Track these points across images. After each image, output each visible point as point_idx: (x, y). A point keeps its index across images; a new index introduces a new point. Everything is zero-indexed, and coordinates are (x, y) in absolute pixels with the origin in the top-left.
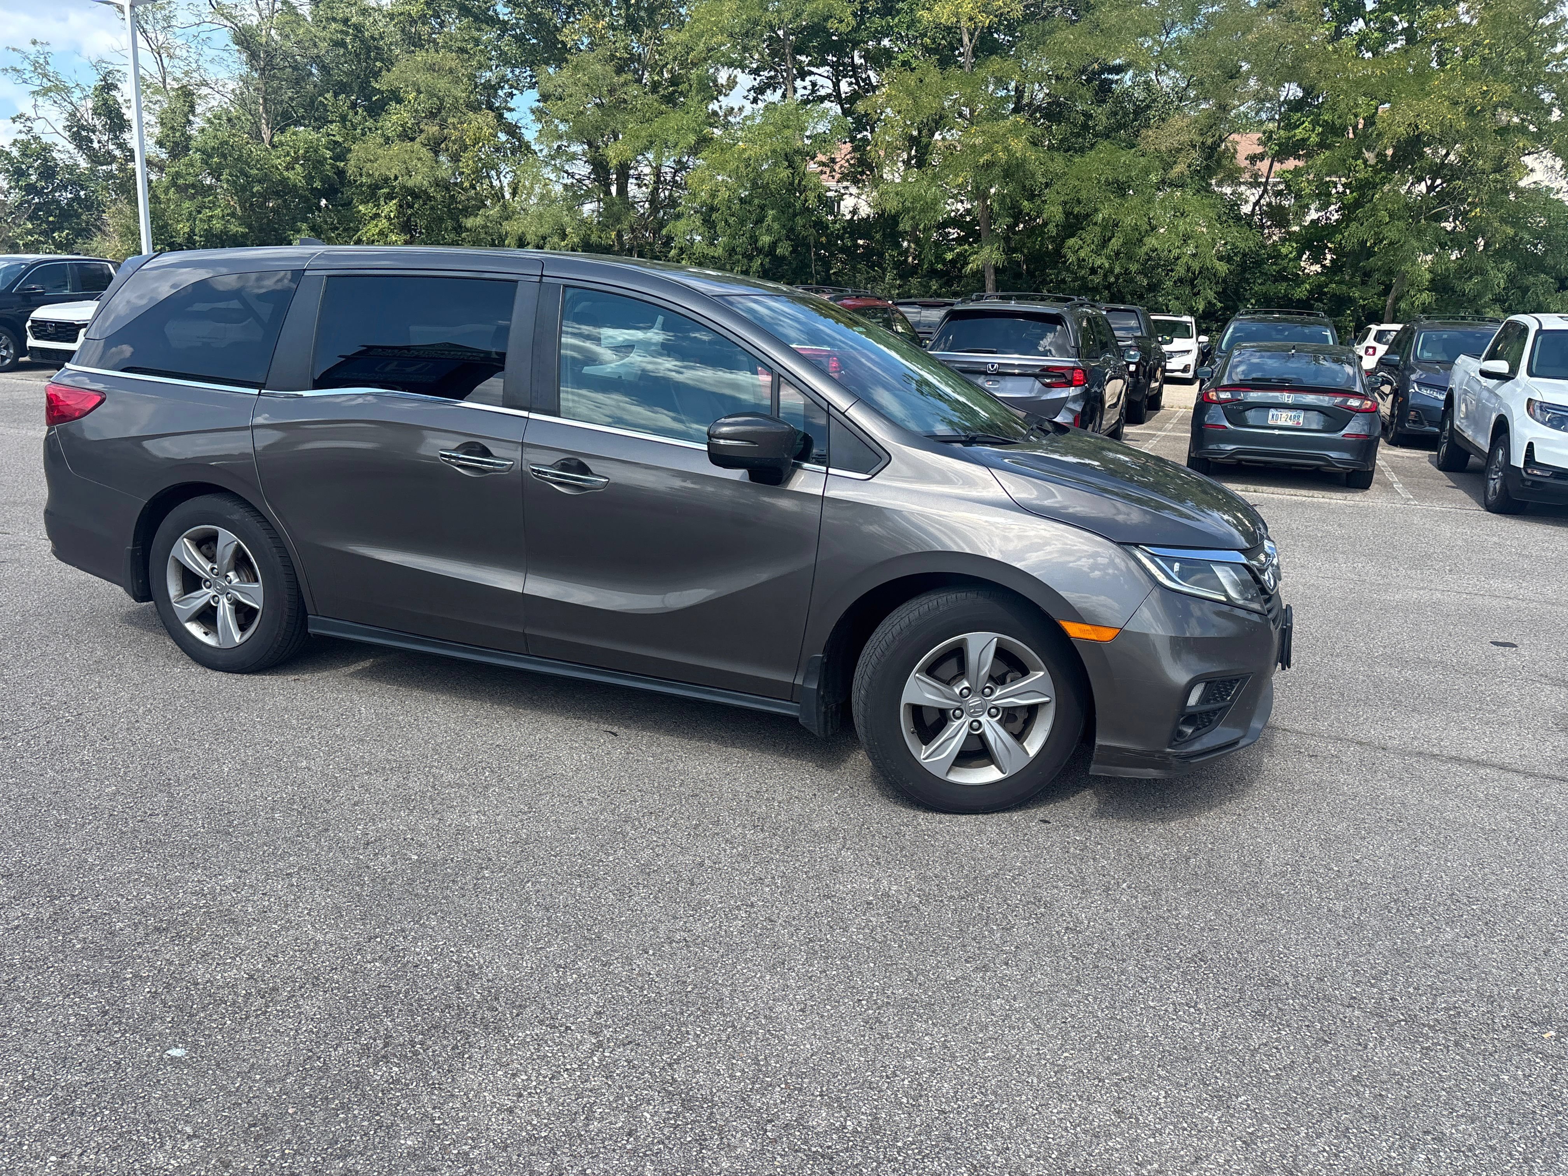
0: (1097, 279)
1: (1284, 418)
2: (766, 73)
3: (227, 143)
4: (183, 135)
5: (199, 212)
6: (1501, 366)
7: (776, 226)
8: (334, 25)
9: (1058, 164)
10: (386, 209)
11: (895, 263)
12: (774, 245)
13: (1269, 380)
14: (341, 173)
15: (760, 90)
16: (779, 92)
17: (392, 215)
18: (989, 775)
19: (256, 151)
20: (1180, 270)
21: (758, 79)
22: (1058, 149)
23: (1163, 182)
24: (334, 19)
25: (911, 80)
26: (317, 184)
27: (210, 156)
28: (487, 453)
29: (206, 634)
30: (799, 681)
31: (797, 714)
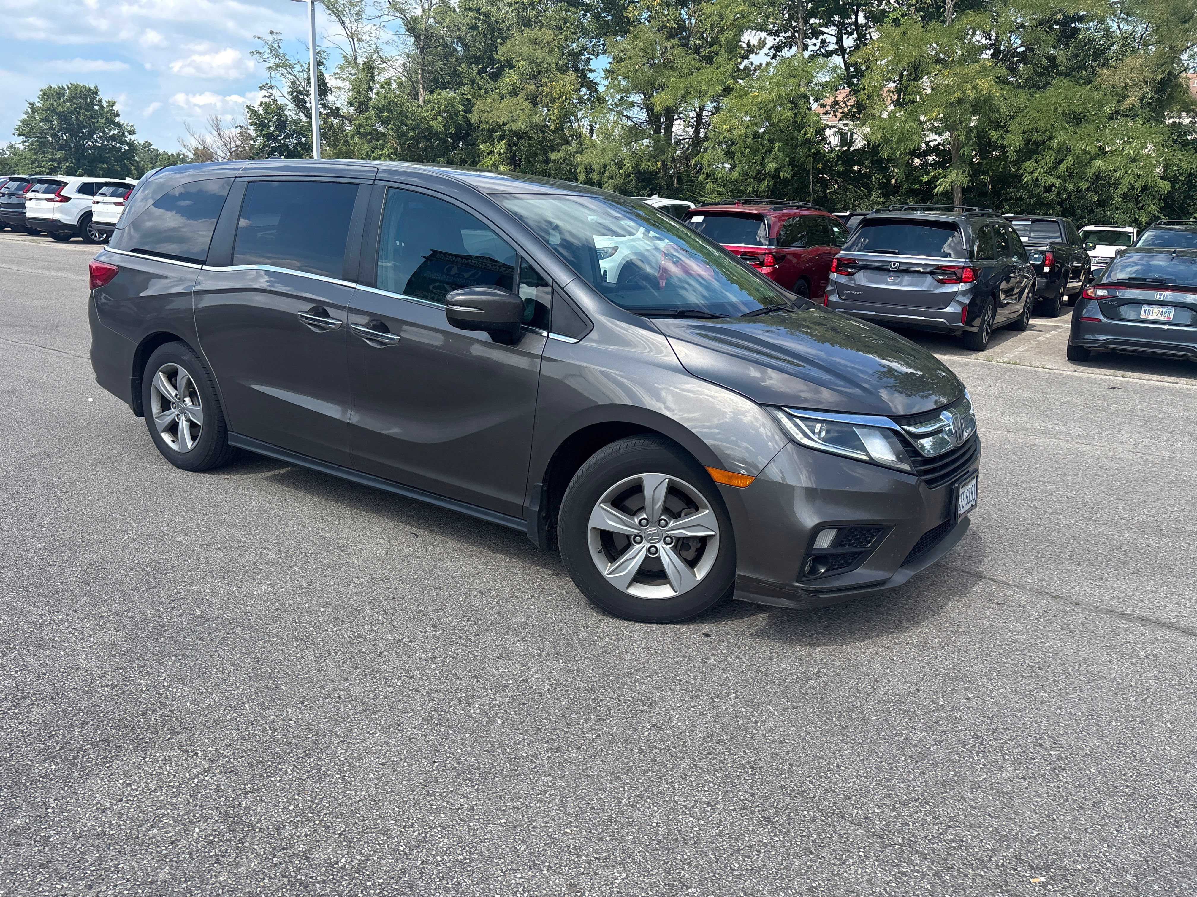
0: (1051, 196)
1: (1155, 313)
2: (784, 35)
3: (393, 101)
4: (365, 97)
5: (373, 152)
7: (781, 155)
8: (470, 13)
9: (1021, 98)
10: (499, 147)
11: (880, 184)
12: (778, 170)
13: (1144, 280)
14: (467, 120)
15: (778, 48)
16: (794, 49)
17: (502, 151)
18: (663, 592)
19: (411, 106)
20: (1123, 188)
21: (778, 39)
22: (1023, 87)
23: (1117, 112)
24: (470, 9)
25: (896, 33)
26: (453, 130)
27: (381, 112)
28: (326, 315)
29: (174, 442)
30: (527, 504)
31: (525, 530)
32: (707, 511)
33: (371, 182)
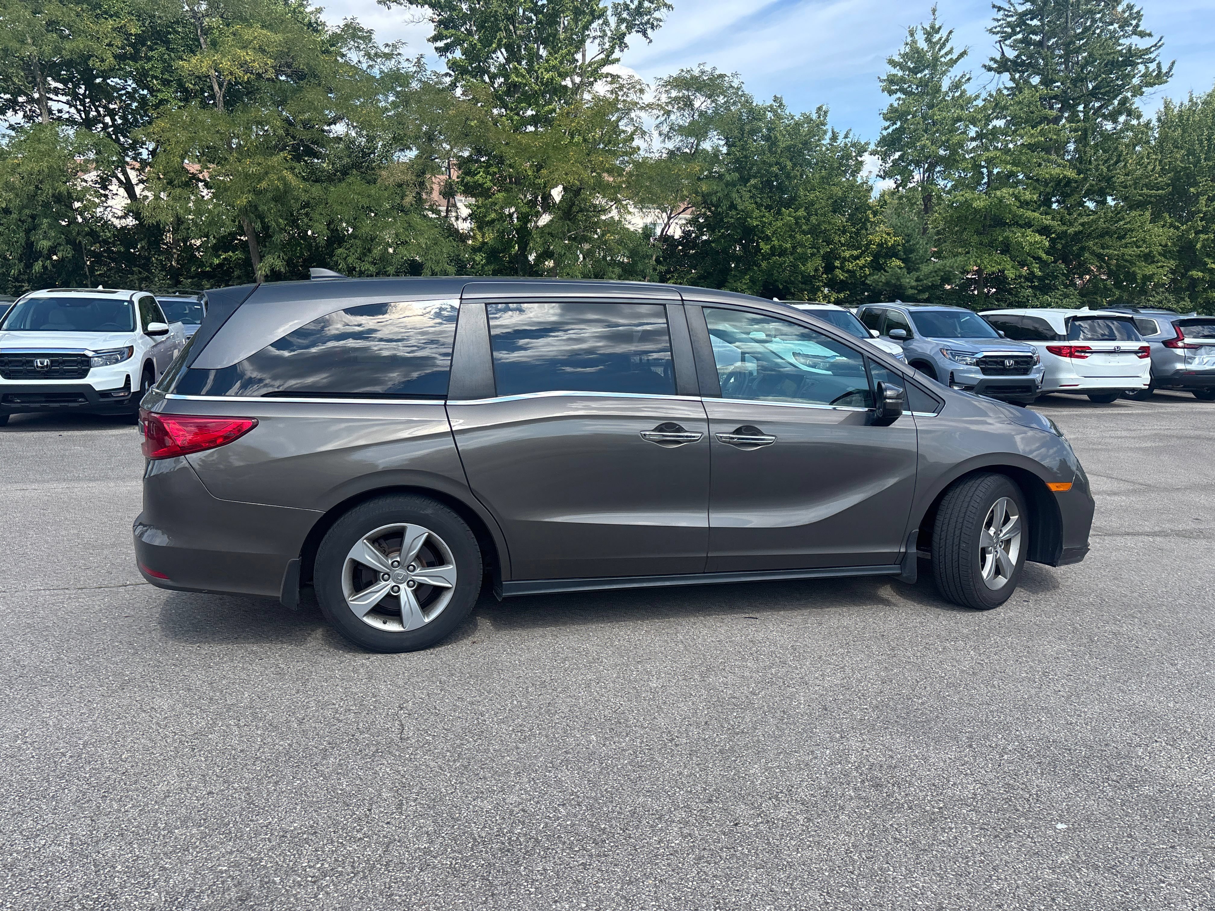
2: (7, 97)
18: (1002, 581)
28: (680, 429)
29: (385, 623)
30: (903, 550)
31: (899, 572)
32: (1017, 517)
33: (680, 303)
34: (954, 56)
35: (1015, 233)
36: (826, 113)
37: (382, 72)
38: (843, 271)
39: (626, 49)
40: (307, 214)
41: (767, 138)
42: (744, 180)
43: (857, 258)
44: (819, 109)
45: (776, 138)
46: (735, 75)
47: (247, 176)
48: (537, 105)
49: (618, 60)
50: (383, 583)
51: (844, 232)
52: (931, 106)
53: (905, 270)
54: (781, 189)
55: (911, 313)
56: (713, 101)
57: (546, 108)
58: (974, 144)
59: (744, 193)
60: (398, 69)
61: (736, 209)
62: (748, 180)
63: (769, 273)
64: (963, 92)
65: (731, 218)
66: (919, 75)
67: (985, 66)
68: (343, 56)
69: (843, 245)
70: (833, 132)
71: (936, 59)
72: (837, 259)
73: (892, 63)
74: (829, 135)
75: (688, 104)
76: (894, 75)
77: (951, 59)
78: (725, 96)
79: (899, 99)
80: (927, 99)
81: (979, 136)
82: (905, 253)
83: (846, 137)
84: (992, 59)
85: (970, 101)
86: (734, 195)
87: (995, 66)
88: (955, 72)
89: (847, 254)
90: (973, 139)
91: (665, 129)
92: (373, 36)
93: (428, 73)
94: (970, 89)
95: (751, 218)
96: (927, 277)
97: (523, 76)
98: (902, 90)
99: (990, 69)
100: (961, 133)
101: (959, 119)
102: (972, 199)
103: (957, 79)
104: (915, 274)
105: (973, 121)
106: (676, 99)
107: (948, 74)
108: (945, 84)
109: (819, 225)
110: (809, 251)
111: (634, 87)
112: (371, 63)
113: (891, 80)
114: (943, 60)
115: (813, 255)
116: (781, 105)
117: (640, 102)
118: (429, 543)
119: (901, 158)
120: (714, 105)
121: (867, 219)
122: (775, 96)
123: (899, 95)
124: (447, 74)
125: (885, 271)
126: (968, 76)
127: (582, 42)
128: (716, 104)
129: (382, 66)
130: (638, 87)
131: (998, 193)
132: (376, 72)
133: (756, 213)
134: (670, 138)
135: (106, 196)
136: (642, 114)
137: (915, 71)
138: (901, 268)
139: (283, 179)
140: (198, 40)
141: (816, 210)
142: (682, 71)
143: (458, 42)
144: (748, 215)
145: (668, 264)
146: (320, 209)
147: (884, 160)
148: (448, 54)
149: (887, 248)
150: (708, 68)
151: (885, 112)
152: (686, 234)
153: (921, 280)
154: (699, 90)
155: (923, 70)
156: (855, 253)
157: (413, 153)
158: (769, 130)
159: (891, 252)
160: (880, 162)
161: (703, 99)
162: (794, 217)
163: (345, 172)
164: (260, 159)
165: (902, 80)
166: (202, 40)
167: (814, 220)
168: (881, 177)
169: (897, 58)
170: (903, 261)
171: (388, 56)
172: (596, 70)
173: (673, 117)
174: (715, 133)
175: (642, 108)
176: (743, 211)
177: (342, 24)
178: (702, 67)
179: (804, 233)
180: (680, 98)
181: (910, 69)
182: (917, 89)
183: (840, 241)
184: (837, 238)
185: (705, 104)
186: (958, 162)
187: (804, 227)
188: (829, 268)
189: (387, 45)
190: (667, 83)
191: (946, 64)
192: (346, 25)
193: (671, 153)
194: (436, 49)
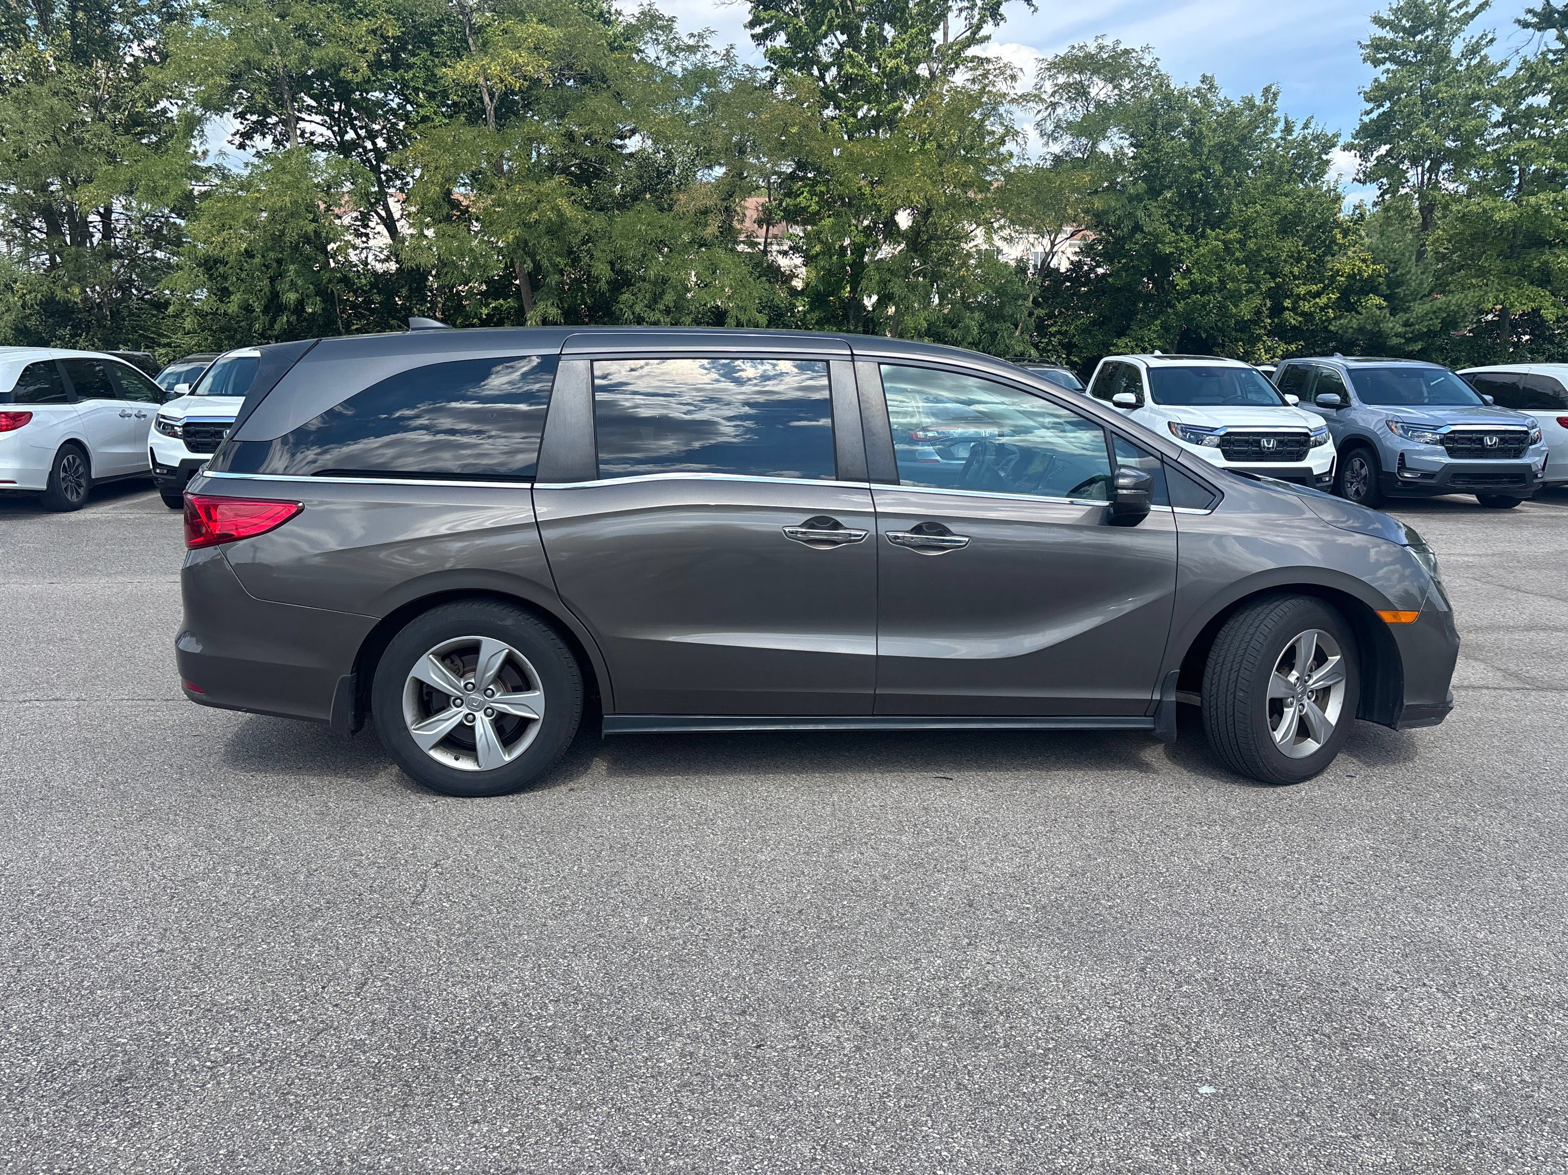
2: (255, 118)
6: (1130, 398)
7: (300, 281)
12: (300, 302)
16: (269, 138)
18: (1311, 746)
21: (244, 123)
23: (692, 242)
28: (837, 525)
29: (457, 759)
30: (1157, 697)
31: (1151, 726)
32: (1338, 657)
33: (850, 358)
34: (1471, 9)
35: (1559, 257)
36: (1275, 95)
37: (684, 69)
38: (1296, 314)
39: (1002, 23)
40: (588, 251)
41: (1188, 134)
42: (1154, 193)
43: (1318, 295)
44: (1267, 90)
45: (1201, 133)
46: (1147, 48)
47: (518, 206)
48: (878, 102)
49: (988, 38)
50: (455, 709)
51: (1299, 260)
52: (1435, 80)
53: (1386, 311)
54: (1208, 203)
55: (1350, 371)
56: (1115, 87)
57: (890, 107)
58: (1499, 131)
59: (1153, 210)
60: (704, 65)
61: (1142, 231)
62: (1160, 193)
63: (1187, 317)
64: (1484, 58)
65: (1136, 243)
66: (1418, 38)
67: (1518, 21)
68: (639, 51)
69: (1296, 278)
70: (1287, 122)
71: (1442, 14)
72: (1288, 297)
73: (1379, 21)
74: (1281, 125)
75: (1081, 92)
76: (1380, 39)
77: (1466, 13)
78: (1132, 79)
79: (1387, 71)
80: (1429, 70)
81: (1507, 120)
82: (1389, 287)
83: (1306, 126)
84: (1529, 11)
85: (1493, 71)
86: (1140, 213)
87: (1535, 20)
88: (1472, 32)
89: (1302, 290)
90: (1497, 125)
91: (1049, 127)
92: (675, 25)
93: (740, 67)
94: (1494, 55)
95: (1163, 243)
96: (1420, 319)
97: (861, 66)
98: (1393, 59)
99: (1526, 25)
100: (1479, 117)
101: (1476, 97)
102: (1493, 209)
103: (1474, 41)
104: (1402, 317)
105: (1498, 99)
106: (1066, 87)
107: (1462, 35)
108: (1456, 49)
109: (1259, 251)
110: (1244, 287)
111: (1003, 73)
112: (672, 59)
113: (1377, 45)
114: (1454, 14)
115: (1249, 291)
116: (1212, 88)
117: (1012, 92)
118: (510, 661)
119: (1389, 153)
120: (1116, 91)
121: (1334, 241)
122: (1204, 76)
123: (1388, 65)
124: (767, 68)
125: (1358, 313)
126: (1490, 36)
127: (943, 16)
128: (1120, 90)
129: (685, 62)
130: (1009, 72)
131: (1532, 199)
132: (677, 70)
133: (1171, 237)
134: (1055, 139)
135: (367, 235)
136: (1014, 108)
137: (1412, 32)
138: (1380, 308)
139: (555, 208)
140: (467, 42)
141: (1255, 230)
142: (1073, 47)
143: (779, 26)
144: (1158, 239)
145: (1049, 306)
146: (602, 244)
147: (1364, 157)
148: (768, 42)
149: (1361, 280)
150: (1108, 42)
151: (1367, 90)
152: (1076, 266)
153: (1412, 325)
154: (1096, 72)
155: (1424, 30)
156: (1314, 288)
157: (719, 171)
158: (1194, 122)
159: (1369, 286)
160: (1359, 161)
161: (1101, 84)
162: (1224, 242)
163: (636, 196)
164: (532, 185)
165: (1393, 45)
166: (471, 41)
167: (1251, 245)
168: (1359, 181)
169: (1386, 15)
170: (1386, 298)
171: (692, 49)
172: (958, 53)
173: (1060, 111)
174: (1115, 130)
175: (1013, 101)
176: (1150, 234)
177: (637, 12)
178: (1100, 41)
179: (1238, 262)
180: (1070, 85)
181: (1404, 29)
182: (1415, 56)
183: (1291, 272)
184: (1287, 269)
185: (1104, 91)
186: (1474, 156)
187: (1237, 254)
188: (1277, 310)
189: (692, 35)
190: (1053, 65)
191: (1458, 20)
192: (642, 13)
193: (1057, 159)
194: (753, 36)
